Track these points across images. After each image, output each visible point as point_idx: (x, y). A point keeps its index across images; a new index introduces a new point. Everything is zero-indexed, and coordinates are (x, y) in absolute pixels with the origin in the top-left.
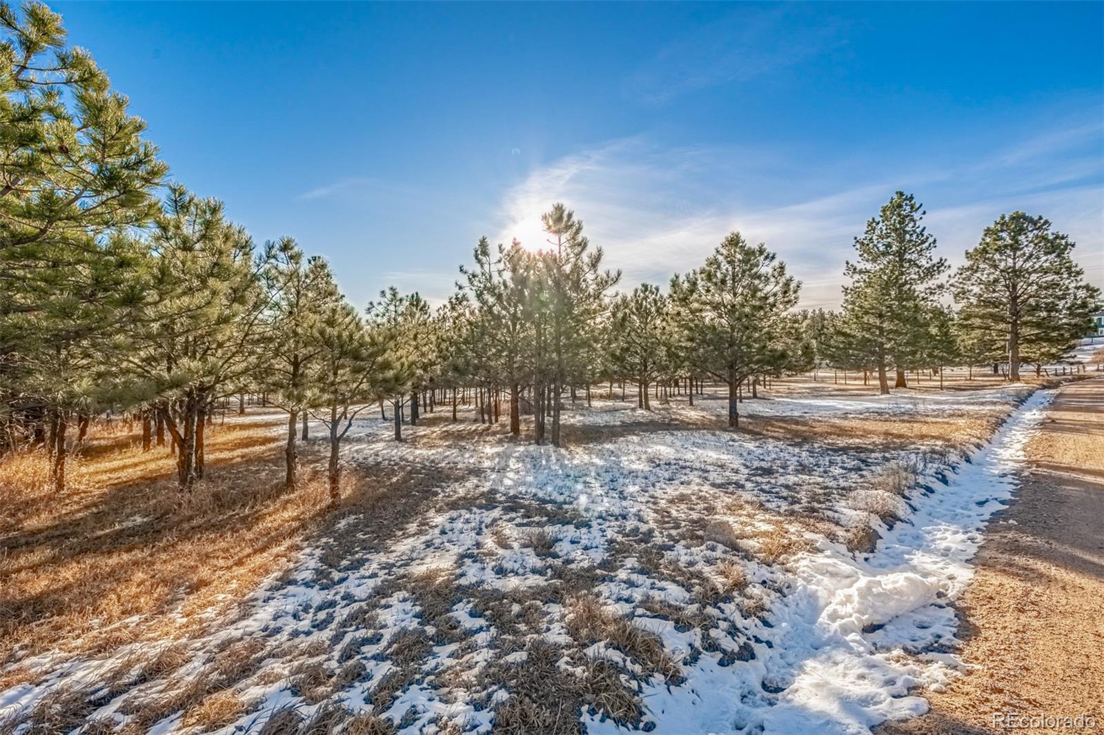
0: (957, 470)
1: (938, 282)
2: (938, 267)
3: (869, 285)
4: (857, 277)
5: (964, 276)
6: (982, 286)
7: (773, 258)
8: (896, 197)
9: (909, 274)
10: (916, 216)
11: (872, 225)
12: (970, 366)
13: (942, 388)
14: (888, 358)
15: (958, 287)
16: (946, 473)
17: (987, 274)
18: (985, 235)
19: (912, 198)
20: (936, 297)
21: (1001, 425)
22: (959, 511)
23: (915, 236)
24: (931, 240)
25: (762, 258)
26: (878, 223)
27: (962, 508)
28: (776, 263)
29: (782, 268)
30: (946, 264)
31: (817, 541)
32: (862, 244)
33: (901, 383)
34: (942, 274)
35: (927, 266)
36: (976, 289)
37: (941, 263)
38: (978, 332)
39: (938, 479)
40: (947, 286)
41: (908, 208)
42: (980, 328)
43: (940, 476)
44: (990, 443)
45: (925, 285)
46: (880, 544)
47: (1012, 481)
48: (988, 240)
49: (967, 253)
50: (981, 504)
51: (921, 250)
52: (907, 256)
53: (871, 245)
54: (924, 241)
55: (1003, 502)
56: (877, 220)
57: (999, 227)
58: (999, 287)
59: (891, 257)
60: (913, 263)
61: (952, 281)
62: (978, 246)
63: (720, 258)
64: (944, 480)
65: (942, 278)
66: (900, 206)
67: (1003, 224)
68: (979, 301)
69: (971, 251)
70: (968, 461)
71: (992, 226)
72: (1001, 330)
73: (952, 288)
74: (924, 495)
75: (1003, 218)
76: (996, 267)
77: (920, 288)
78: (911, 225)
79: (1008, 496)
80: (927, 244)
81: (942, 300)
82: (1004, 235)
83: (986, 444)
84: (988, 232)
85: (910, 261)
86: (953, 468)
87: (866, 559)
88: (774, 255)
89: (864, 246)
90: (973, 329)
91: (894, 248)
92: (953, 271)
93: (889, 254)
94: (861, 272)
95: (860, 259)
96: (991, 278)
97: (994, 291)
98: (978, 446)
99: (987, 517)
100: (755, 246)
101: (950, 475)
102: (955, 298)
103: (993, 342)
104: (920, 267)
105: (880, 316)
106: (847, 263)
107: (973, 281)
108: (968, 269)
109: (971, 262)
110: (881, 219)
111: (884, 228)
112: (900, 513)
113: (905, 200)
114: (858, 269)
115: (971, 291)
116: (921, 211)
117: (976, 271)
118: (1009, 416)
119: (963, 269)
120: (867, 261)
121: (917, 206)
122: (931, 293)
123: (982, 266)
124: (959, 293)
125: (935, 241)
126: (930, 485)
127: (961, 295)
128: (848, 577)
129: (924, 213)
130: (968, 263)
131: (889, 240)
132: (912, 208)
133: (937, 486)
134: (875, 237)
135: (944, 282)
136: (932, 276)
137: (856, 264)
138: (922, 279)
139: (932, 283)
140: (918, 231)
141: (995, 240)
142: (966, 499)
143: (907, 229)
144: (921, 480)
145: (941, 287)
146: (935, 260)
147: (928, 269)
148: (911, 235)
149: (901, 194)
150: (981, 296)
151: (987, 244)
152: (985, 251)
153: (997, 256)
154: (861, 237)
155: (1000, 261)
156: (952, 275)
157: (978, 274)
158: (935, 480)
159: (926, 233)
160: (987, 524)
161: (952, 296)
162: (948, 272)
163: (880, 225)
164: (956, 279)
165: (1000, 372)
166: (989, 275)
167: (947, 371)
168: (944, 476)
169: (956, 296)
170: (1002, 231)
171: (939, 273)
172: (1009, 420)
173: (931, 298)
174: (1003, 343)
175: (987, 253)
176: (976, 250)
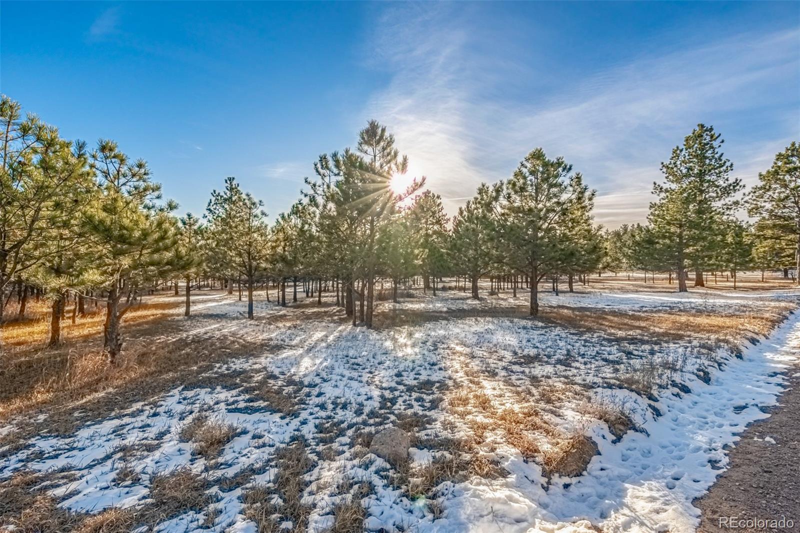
0: (724, 367)
1: (734, 199)
2: (734, 187)
3: (671, 200)
4: (663, 195)
5: (757, 194)
6: (774, 203)
7: (570, 169)
8: (697, 129)
9: (709, 192)
10: (715, 144)
11: (676, 153)
12: (763, 270)
13: (735, 288)
14: (687, 262)
15: (751, 204)
16: (710, 369)
17: (777, 192)
18: (777, 159)
19: (711, 129)
20: (732, 212)
21: (782, 321)
22: (711, 418)
23: (713, 161)
24: (728, 164)
25: (560, 169)
26: (681, 151)
27: (716, 414)
28: (573, 174)
29: (579, 178)
30: (741, 184)
31: (507, 459)
32: (667, 167)
33: (700, 283)
34: (737, 192)
35: (724, 185)
36: (768, 206)
37: (737, 183)
38: (769, 242)
39: (698, 376)
40: (742, 202)
41: (708, 138)
42: (771, 238)
43: (702, 374)
44: (767, 338)
45: (722, 202)
46: (595, 463)
47: (781, 381)
48: (780, 164)
49: (760, 175)
50: (739, 409)
51: (720, 172)
52: (707, 178)
53: (675, 169)
54: (722, 165)
55: (764, 410)
56: (680, 148)
57: (789, 153)
58: (789, 203)
59: (693, 178)
60: (712, 184)
61: (746, 198)
62: (771, 169)
63: (524, 170)
64: (706, 379)
65: (737, 196)
66: (700, 136)
67: (793, 150)
68: (771, 216)
69: (764, 173)
70: (739, 356)
71: (783, 152)
72: (790, 240)
73: (746, 205)
74: (677, 395)
75: (793, 144)
76: (786, 186)
77: (717, 205)
78: (710, 152)
79: (773, 402)
80: (724, 168)
81: (737, 214)
82: (794, 159)
83: (762, 339)
84: (780, 157)
85: (709, 181)
86: (720, 365)
87: (566, 486)
88: (571, 167)
89: (669, 170)
90: (766, 239)
91: (696, 171)
92: (747, 190)
93: (690, 176)
94: (667, 191)
95: (666, 180)
96: (782, 195)
97: (784, 207)
98: (754, 341)
99: (741, 429)
100: (553, 160)
101: (714, 373)
102: (749, 212)
103: (782, 249)
104: (718, 187)
105: (681, 226)
106: (655, 184)
107: (765, 198)
108: (760, 189)
109: (764, 183)
110: (684, 147)
111: (687, 154)
112: (637, 419)
113: (706, 131)
114: (664, 188)
115: (764, 207)
116: (719, 140)
117: (768, 190)
118: (792, 313)
119: (756, 189)
120: (673, 182)
121: (716, 135)
122: (728, 209)
123: (773, 186)
124: (753, 209)
125: (732, 165)
126: (688, 383)
127: (754, 210)
128: (518, 521)
129: (723, 142)
130: (761, 184)
131: (691, 164)
132: (712, 136)
133: (696, 385)
134: (678, 163)
135: (739, 200)
136: (728, 194)
137: (662, 185)
138: (720, 198)
139: (729, 200)
140: (716, 156)
141: (786, 163)
142: (724, 401)
143: (707, 155)
144: (677, 377)
145: (736, 203)
146: (731, 181)
147: (725, 188)
148: (711, 160)
149: (702, 126)
150: (772, 211)
151: (779, 167)
152: (776, 173)
153: (787, 178)
154: (667, 162)
155: (790, 181)
156: (747, 193)
157: (771, 193)
158: (694, 377)
159: (723, 159)
160: (738, 439)
161: (746, 211)
162: (743, 191)
163: (683, 152)
164: (750, 197)
165: (790, 276)
166: (779, 193)
167: (740, 274)
168: (706, 373)
169: (750, 211)
170: (793, 156)
171: (735, 191)
172: (791, 317)
173: (728, 212)
174: (792, 251)
175: (778, 174)
176: (768, 172)
